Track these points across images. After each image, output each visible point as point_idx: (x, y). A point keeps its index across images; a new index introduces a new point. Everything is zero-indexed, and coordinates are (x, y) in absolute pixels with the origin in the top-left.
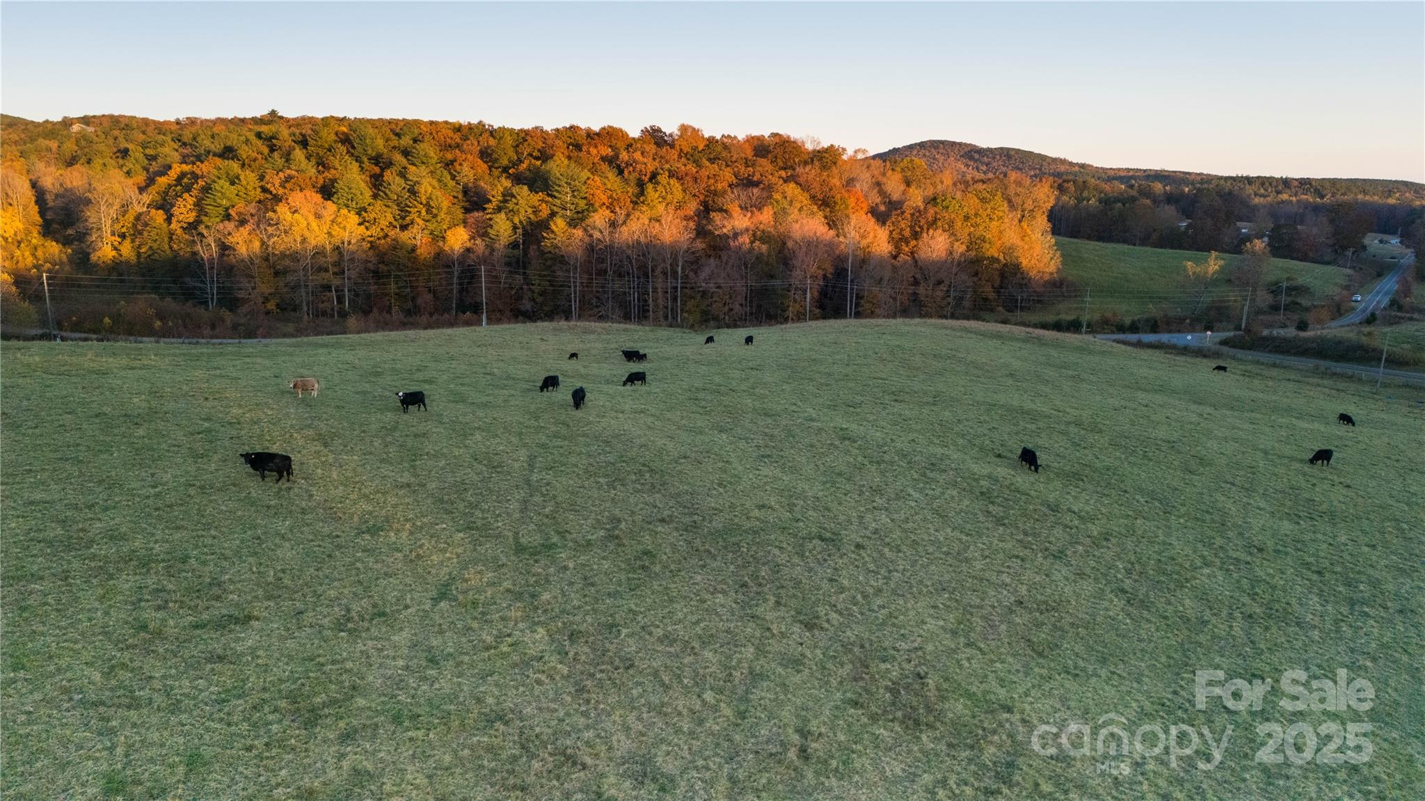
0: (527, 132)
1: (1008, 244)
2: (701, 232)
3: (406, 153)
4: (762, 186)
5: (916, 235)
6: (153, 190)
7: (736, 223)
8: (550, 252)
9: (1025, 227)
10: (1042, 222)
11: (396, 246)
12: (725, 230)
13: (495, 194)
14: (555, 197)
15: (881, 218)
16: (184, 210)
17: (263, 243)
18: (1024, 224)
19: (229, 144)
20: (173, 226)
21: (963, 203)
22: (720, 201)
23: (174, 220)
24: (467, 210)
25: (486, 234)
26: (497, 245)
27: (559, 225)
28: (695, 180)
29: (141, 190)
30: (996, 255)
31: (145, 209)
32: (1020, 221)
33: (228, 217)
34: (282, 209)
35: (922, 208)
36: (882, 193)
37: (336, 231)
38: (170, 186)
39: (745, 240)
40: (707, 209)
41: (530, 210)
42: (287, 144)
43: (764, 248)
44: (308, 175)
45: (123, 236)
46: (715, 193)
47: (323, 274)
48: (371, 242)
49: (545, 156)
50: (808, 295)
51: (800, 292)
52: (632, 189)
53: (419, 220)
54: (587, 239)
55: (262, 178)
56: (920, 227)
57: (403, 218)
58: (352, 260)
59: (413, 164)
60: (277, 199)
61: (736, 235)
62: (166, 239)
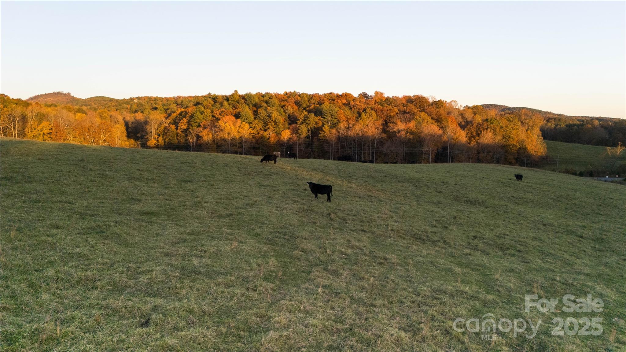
0: (313, 95)
1: (521, 139)
2: (384, 131)
3: (267, 102)
4: (410, 114)
5: (478, 135)
6: (171, 118)
7: (400, 127)
8: (322, 139)
9: (529, 133)
10: (537, 132)
11: (262, 138)
12: (394, 130)
13: (301, 117)
14: (324, 118)
15: (463, 127)
16: (183, 125)
17: (213, 135)
18: (529, 132)
19: (198, 101)
20: (178, 131)
21: (500, 122)
22: (392, 120)
23: (179, 128)
24: (290, 124)
25: (297, 132)
26: (301, 136)
27: (326, 128)
28: (382, 111)
29: (166, 118)
30: (515, 144)
31: (167, 125)
32: (527, 131)
33: (199, 126)
34: (221, 123)
35: (481, 123)
36: (463, 117)
37: (241, 130)
38: (177, 117)
39: (403, 133)
40: (386, 123)
41: (315, 123)
42: (221, 100)
43: (411, 136)
44: (230, 110)
45: (159, 135)
46: (390, 117)
47: (235, 147)
48: (253, 136)
49: (320, 104)
50: (430, 156)
51: (427, 155)
52: (355, 115)
53: (271, 127)
54: (337, 134)
55: (212, 112)
56: (480, 131)
57: (265, 127)
58: (245, 142)
59: (269, 107)
60: (218, 119)
61: (399, 132)
62: (176, 136)
